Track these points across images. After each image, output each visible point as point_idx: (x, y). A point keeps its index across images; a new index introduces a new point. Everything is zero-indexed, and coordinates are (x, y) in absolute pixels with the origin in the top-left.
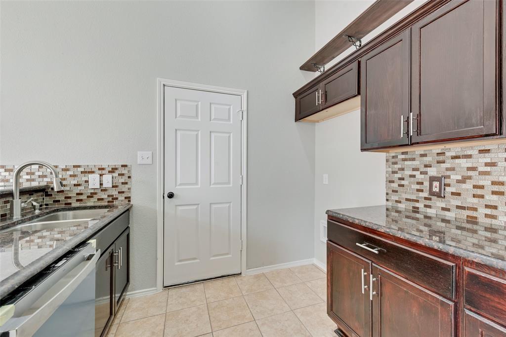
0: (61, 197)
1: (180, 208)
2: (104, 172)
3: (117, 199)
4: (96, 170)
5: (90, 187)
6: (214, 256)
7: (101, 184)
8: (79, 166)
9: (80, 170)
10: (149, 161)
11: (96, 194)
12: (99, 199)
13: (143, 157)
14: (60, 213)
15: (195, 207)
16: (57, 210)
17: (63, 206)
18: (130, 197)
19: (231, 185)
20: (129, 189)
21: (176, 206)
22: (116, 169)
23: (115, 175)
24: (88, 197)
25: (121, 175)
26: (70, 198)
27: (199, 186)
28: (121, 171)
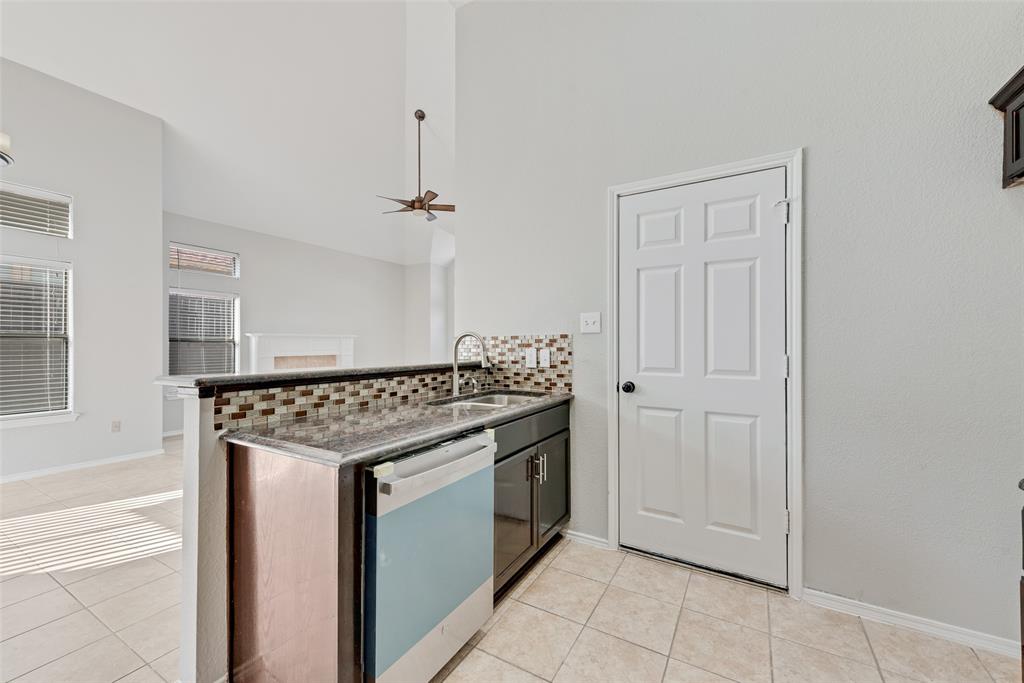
0: (500, 377)
1: (644, 412)
2: (541, 345)
3: (555, 384)
4: (532, 342)
5: (527, 366)
6: (716, 524)
7: (538, 363)
8: (517, 338)
9: (518, 342)
10: (596, 328)
11: (532, 375)
12: (536, 384)
13: (588, 321)
14: (496, 397)
15: (674, 415)
16: (494, 393)
17: (503, 388)
18: (570, 385)
19: (758, 377)
20: (570, 371)
21: (639, 407)
22: (555, 341)
23: (554, 349)
24: (525, 379)
25: (561, 349)
26: (508, 378)
27: (682, 375)
28: (559, 343)
